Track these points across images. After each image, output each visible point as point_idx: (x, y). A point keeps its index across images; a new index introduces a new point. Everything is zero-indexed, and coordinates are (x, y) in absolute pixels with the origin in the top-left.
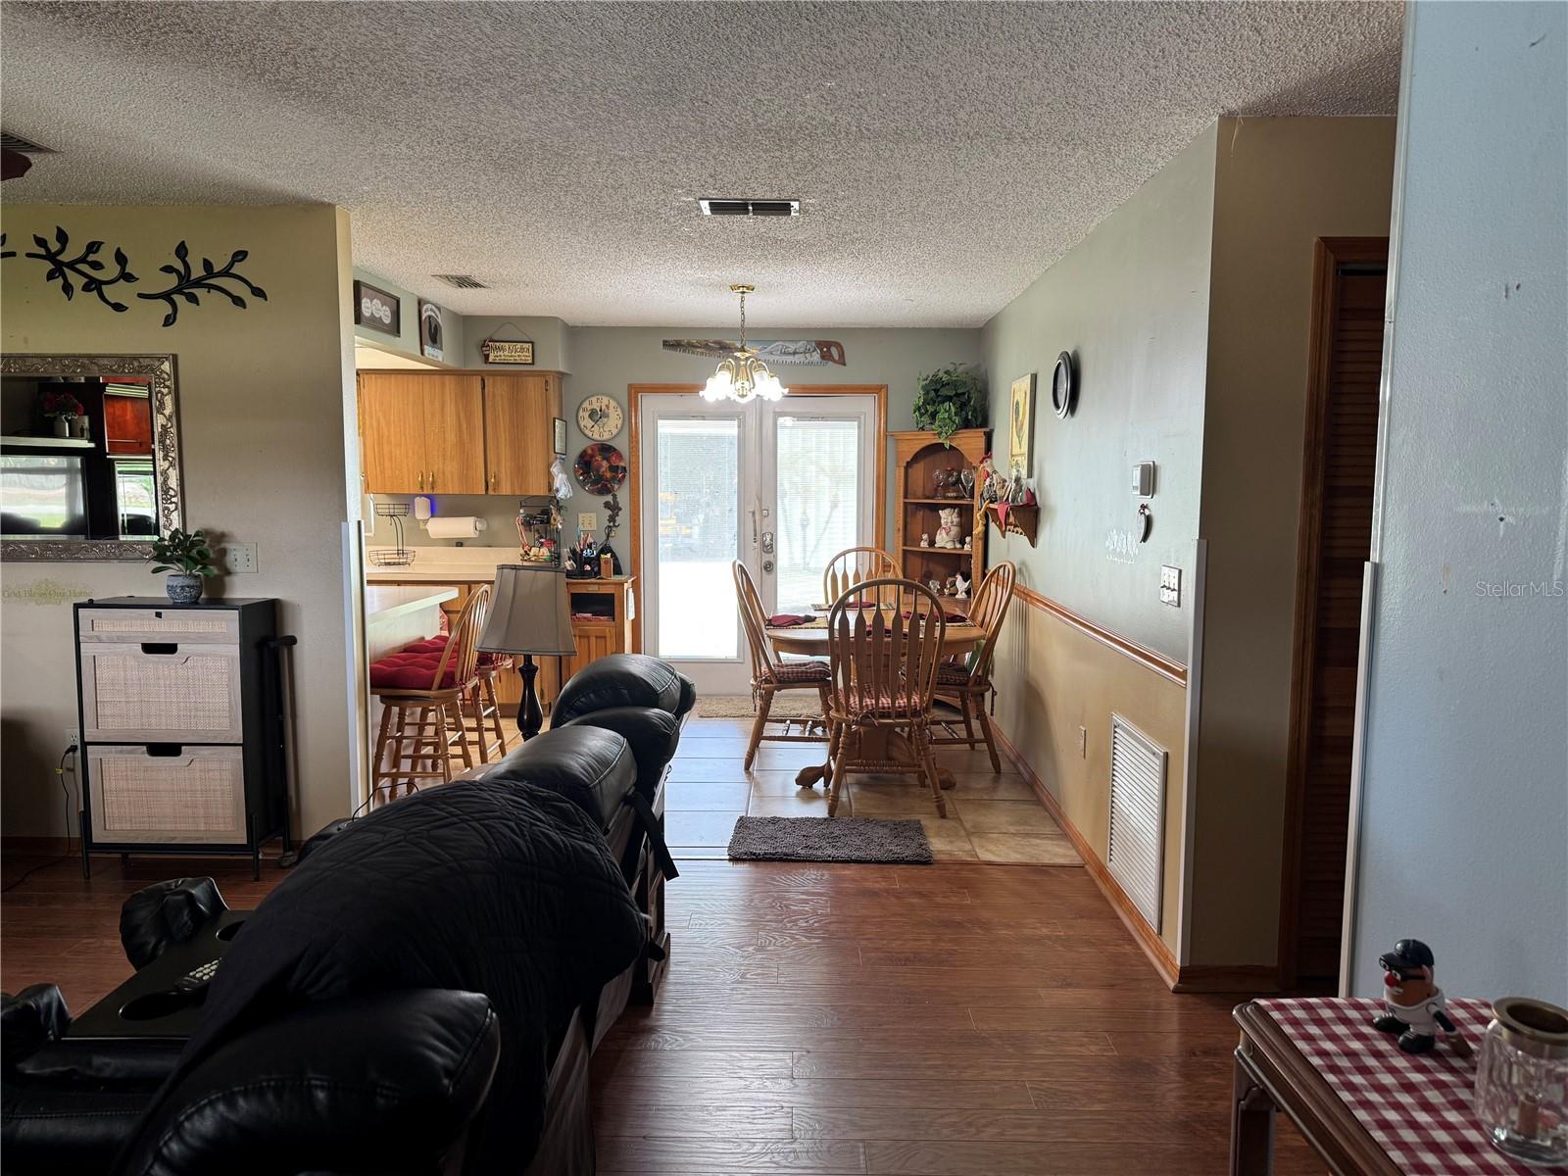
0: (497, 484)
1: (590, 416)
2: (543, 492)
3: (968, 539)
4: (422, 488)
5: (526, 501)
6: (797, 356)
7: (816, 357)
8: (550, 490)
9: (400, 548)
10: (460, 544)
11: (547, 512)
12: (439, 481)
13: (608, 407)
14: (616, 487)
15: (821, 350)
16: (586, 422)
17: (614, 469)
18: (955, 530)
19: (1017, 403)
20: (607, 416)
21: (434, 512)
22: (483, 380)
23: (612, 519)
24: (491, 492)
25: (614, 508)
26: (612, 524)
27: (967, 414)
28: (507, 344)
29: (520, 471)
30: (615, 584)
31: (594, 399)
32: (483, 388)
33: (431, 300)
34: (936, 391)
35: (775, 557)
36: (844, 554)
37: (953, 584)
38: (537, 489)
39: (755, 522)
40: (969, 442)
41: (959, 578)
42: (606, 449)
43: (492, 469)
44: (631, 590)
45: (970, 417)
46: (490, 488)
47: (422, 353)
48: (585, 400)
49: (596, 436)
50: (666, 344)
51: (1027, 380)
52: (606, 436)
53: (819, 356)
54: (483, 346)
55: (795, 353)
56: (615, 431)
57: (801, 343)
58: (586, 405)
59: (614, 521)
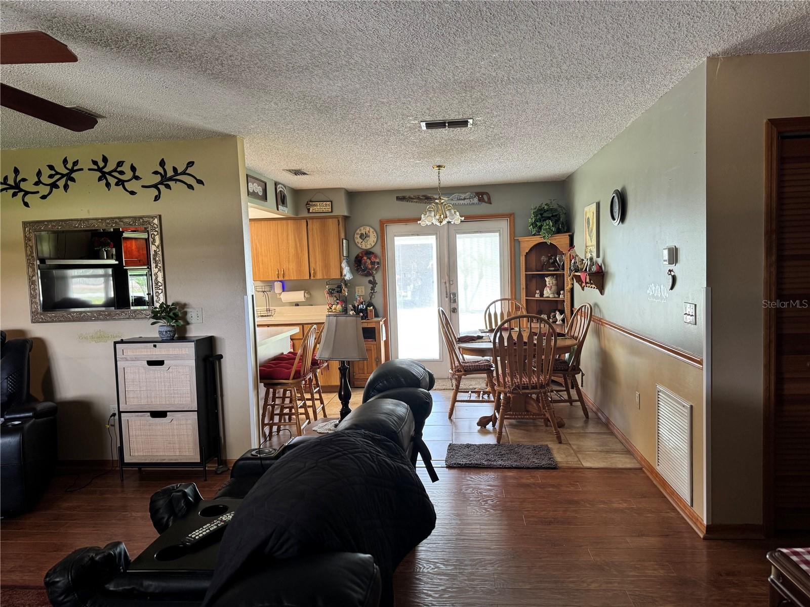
0: (315, 273)
1: (360, 237)
2: (338, 276)
3: (562, 292)
4: (278, 277)
5: (329, 281)
6: (465, 201)
7: (476, 200)
8: (341, 275)
9: (268, 308)
10: (297, 305)
11: (340, 287)
12: (287, 273)
13: (369, 232)
14: (374, 272)
15: (479, 197)
16: (358, 240)
17: (373, 263)
18: (554, 288)
19: (588, 219)
20: (369, 237)
21: (284, 289)
22: (307, 222)
23: (373, 289)
24: (312, 278)
25: (373, 283)
26: (373, 291)
27: (559, 226)
28: (318, 203)
29: (326, 267)
30: (375, 322)
31: (362, 228)
32: (307, 225)
33: (281, 182)
34: (541, 214)
35: (458, 305)
36: (494, 302)
37: (555, 316)
38: (335, 275)
39: (446, 287)
40: (560, 241)
41: (558, 313)
42: (368, 253)
43: (312, 265)
44: (383, 325)
45: (560, 227)
46: (312, 276)
47: (278, 209)
48: (358, 228)
49: (364, 247)
50: (398, 198)
51: (594, 206)
52: (369, 247)
53: (477, 200)
54: (306, 205)
55: (464, 199)
56: (373, 244)
57: (467, 194)
58: (358, 231)
59: (374, 290)
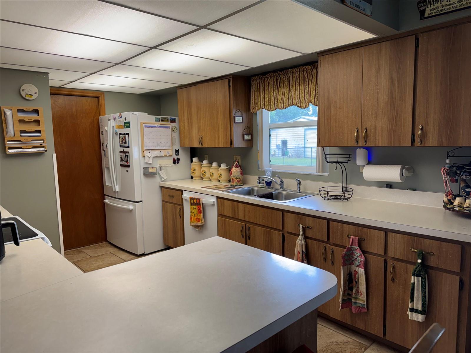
0: (424, 135)
4: (357, 142)
5: (453, 152)
9: (344, 185)
10: (389, 185)
12: (371, 135)
21: (370, 161)
22: (417, 40)
24: (417, 143)
43: (420, 121)
46: (417, 140)
